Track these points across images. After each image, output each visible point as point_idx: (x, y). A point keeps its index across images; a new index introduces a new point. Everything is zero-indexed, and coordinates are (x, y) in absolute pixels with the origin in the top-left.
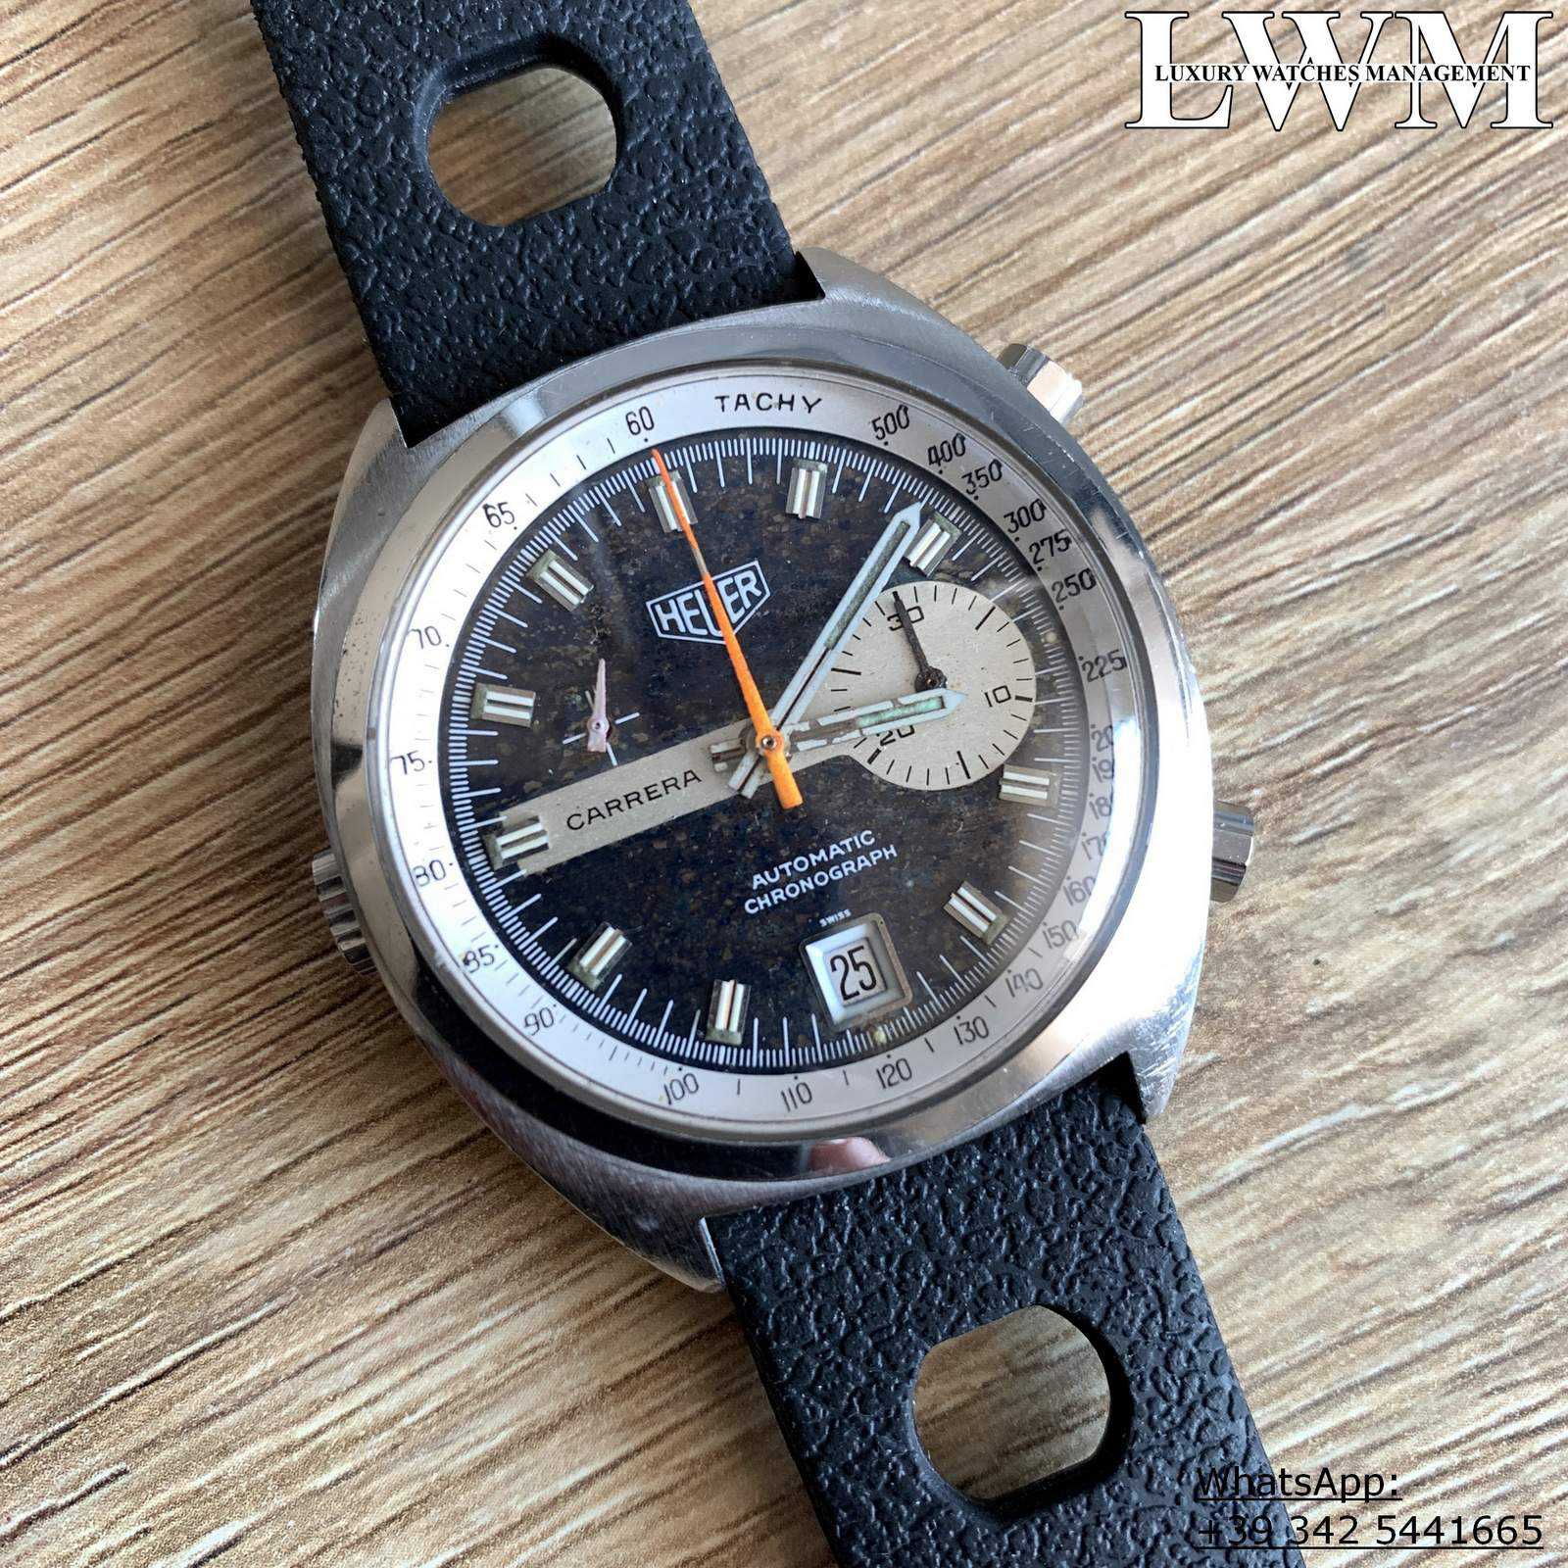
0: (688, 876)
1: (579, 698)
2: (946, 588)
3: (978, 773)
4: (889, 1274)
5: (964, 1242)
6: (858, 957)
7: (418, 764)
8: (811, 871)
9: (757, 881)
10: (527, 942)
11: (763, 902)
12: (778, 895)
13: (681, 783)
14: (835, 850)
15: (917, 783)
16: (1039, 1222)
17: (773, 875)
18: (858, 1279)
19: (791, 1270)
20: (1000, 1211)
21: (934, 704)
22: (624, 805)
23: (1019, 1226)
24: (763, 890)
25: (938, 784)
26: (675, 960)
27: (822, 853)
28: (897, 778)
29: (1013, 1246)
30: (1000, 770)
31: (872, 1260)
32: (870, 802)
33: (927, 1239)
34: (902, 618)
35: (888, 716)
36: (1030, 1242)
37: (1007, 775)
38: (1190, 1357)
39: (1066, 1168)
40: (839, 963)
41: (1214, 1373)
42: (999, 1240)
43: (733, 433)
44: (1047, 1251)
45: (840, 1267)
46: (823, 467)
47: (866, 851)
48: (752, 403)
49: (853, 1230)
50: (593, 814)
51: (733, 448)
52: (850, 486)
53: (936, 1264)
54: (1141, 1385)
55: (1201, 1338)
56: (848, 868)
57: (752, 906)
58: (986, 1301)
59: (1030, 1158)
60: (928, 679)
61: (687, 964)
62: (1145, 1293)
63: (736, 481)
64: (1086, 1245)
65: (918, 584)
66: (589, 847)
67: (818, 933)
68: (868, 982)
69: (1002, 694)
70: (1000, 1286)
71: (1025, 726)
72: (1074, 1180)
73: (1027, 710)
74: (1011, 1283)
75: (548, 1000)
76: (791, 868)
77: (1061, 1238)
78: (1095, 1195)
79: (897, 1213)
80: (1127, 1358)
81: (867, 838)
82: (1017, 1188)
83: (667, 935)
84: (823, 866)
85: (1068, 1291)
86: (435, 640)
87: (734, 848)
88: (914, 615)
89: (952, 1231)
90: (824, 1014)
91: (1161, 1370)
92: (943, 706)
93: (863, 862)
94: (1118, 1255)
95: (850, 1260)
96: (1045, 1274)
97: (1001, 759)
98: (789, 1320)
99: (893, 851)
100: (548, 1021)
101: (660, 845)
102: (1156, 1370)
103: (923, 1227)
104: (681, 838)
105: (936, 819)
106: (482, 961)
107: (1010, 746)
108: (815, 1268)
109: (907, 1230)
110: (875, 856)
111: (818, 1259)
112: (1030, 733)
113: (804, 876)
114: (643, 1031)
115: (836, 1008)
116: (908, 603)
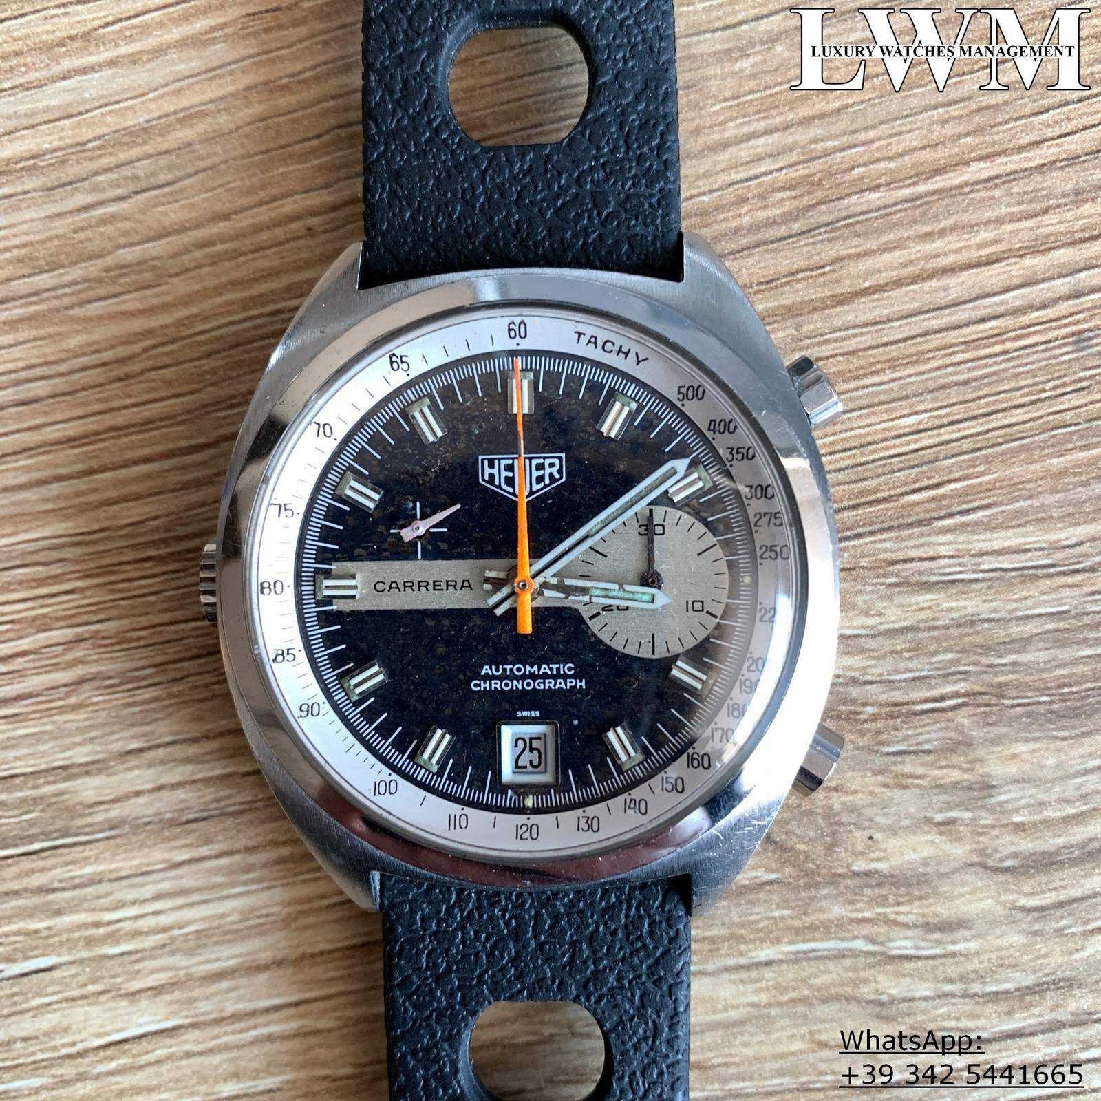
0: (441, 650)
1: (411, 505)
2: (687, 519)
3: (661, 653)
4: (484, 947)
5: (541, 946)
6: (535, 744)
7: (289, 513)
8: (524, 677)
9: (486, 670)
10: (322, 654)
11: (485, 685)
12: (496, 685)
13: (458, 587)
14: (545, 669)
15: (617, 645)
16: (594, 952)
17: (497, 670)
18: (463, 941)
19: (422, 919)
20: (572, 936)
21: (647, 598)
22: (416, 587)
23: (581, 949)
24: (487, 678)
25: (631, 650)
26: (413, 701)
27: (536, 667)
28: (605, 637)
29: (572, 960)
30: (676, 657)
31: (476, 933)
32: (580, 646)
33: (517, 935)
34: (649, 528)
35: (613, 594)
36: (584, 962)
37: (679, 663)
38: (661, 1073)
39: (626, 926)
40: (521, 743)
41: (672, 1088)
42: (563, 954)
43: (581, 360)
44: (592, 973)
45: (455, 930)
46: (634, 405)
47: (565, 677)
48: (600, 344)
49: (472, 911)
50: (393, 586)
51: (577, 369)
52: (648, 424)
53: (517, 952)
54: (620, 1079)
55: (673, 1064)
56: (550, 684)
57: (476, 685)
58: (541, 988)
59: (605, 910)
60: (650, 578)
61: (420, 707)
62: (646, 1023)
63: (571, 392)
64: (619, 979)
65: (669, 509)
66: (383, 607)
67: (513, 720)
68: (536, 762)
69: (698, 606)
70: (553, 983)
71: (707, 633)
72: (627, 936)
73: (711, 623)
74: (561, 983)
75: (321, 698)
76: (511, 670)
77: (605, 968)
78: (638, 950)
79: (504, 912)
80: (619, 1058)
81: (570, 669)
82: (589, 926)
83: (414, 683)
84: (533, 677)
85: (596, 1003)
86: (328, 433)
87: (479, 643)
88: (658, 530)
89: (536, 936)
90: (498, 773)
91: (638, 1074)
92: (653, 601)
93: (560, 684)
94: (638, 993)
95: (463, 928)
96: (585, 986)
97: (680, 650)
98: (410, 950)
99: (583, 684)
100: (315, 712)
101: (430, 622)
102: (634, 1073)
103: (518, 926)
104: (446, 622)
105: (620, 674)
106: (287, 657)
107: (690, 643)
108: (438, 924)
109: (507, 924)
110: (571, 683)
111: (443, 920)
112: (707, 639)
113: (517, 678)
114: (376, 740)
115: (507, 773)
116: (657, 519)
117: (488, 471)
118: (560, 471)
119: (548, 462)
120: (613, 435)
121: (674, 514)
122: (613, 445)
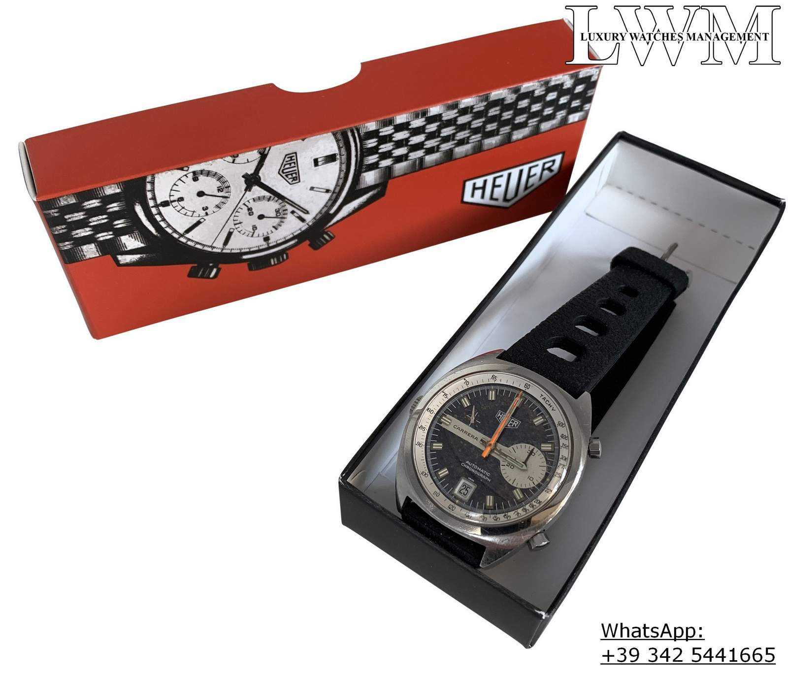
0: (460, 451)
2: (542, 455)
3: (515, 485)
6: (468, 488)
7: (446, 397)
8: (476, 470)
9: (468, 462)
10: (431, 434)
11: (465, 466)
12: (468, 467)
13: (474, 438)
14: (482, 471)
15: (504, 476)
17: (470, 464)
22: (464, 432)
24: (467, 464)
25: (507, 480)
26: (445, 459)
27: (480, 469)
28: (503, 472)
30: (517, 488)
32: (495, 470)
34: (531, 453)
37: (517, 490)
40: (465, 486)
43: (539, 402)
46: (545, 420)
47: (486, 476)
48: (545, 400)
50: (459, 428)
51: (537, 404)
52: (546, 427)
56: (481, 475)
57: (463, 464)
61: (446, 461)
63: (532, 409)
66: (453, 432)
67: (467, 478)
68: (465, 494)
69: (531, 479)
71: (529, 487)
73: (532, 485)
75: (424, 444)
76: (474, 466)
81: (489, 475)
83: (448, 455)
84: (478, 471)
86: (467, 384)
87: (470, 454)
88: (533, 454)
90: (454, 489)
93: (484, 477)
97: (520, 487)
99: (490, 480)
100: (420, 447)
101: (461, 442)
104: (465, 445)
105: (501, 484)
106: (423, 429)
107: (524, 487)
110: (487, 478)
112: (528, 489)
113: (474, 469)
114: (430, 463)
115: (456, 491)
116: (535, 451)
117: (499, 415)
118: (517, 425)
119: (515, 421)
120: (535, 424)
121: (539, 452)
122: (534, 427)
